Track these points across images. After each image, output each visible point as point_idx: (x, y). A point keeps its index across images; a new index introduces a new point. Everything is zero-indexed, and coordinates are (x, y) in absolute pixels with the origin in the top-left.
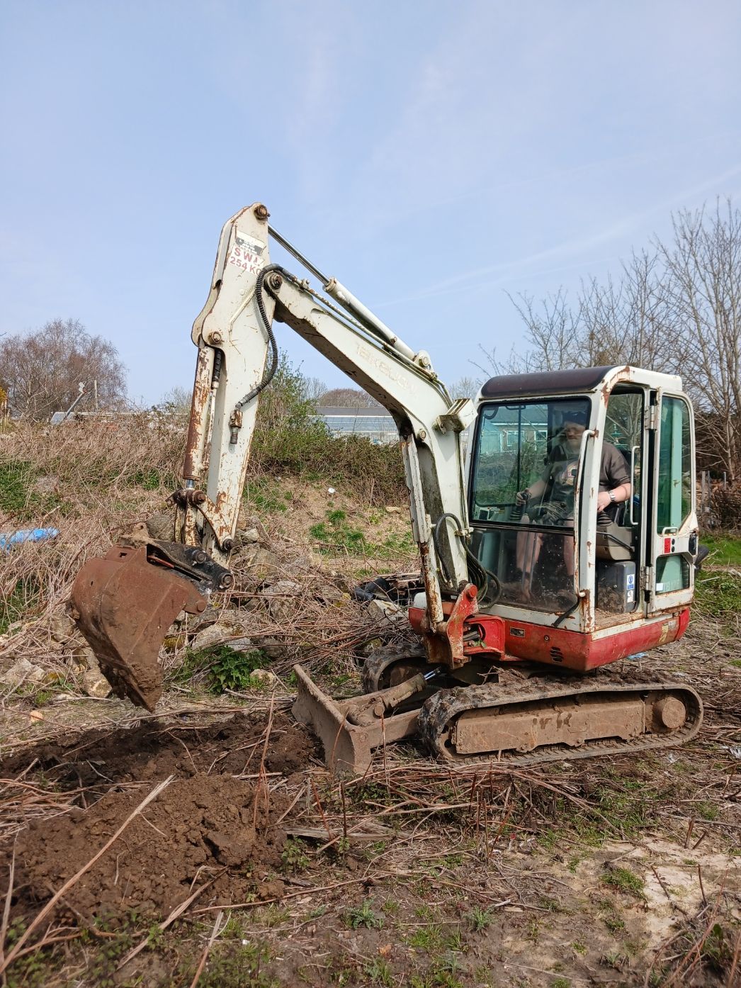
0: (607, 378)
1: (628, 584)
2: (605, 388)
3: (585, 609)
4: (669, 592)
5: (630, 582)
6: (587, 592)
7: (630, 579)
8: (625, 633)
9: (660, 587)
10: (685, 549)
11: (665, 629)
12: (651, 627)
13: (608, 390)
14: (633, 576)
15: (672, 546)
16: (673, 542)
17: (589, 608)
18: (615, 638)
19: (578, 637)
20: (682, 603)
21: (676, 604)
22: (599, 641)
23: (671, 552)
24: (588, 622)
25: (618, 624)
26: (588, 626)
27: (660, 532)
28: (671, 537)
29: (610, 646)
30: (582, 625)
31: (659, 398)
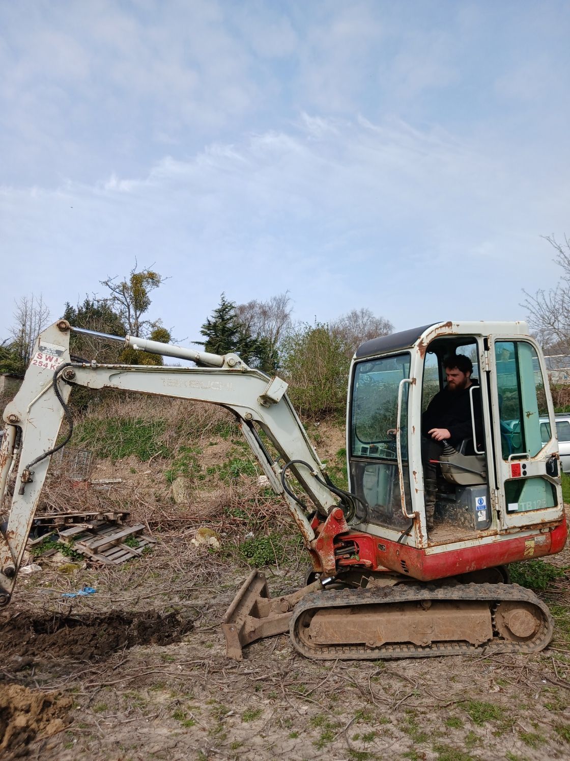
0: (423, 336)
1: (477, 505)
2: (421, 343)
3: (417, 528)
4: (527, 511)
5: (481, 503)
6: (417, 514)
7: (479, 501)
8: (473, 549)
9: (512, 506)
10: (543, 471)
11: (530, 544)
12: (508, 542)
13: (425, 344)
14: (484, 498)
15: (522, 470)
16: (524, 466)
17: (419, 528)
18: (460, 553)
19: (414, 552)
20: (546, 520)
21: (539, 521)
22: (436, 556)
23: (522, 476)
24: (420, 539)
25: (460, 540)
26: (420, 542)
27: (505, 458)
28: (522, 462)
29: (451, 560)
30: (417, 542)
31: (491, 344)
